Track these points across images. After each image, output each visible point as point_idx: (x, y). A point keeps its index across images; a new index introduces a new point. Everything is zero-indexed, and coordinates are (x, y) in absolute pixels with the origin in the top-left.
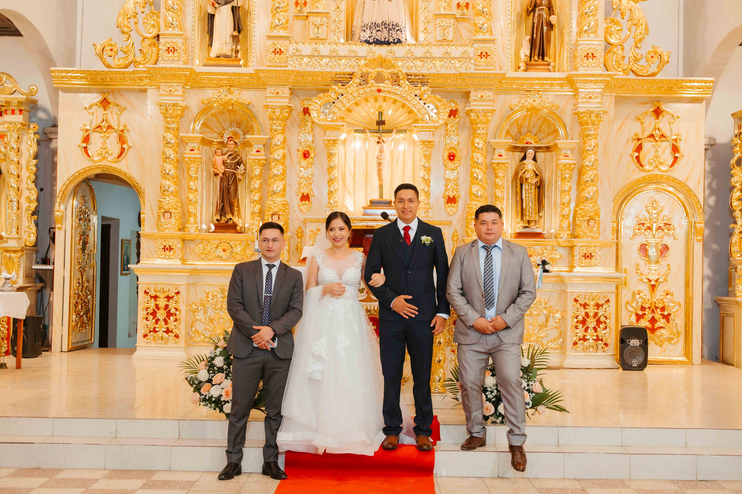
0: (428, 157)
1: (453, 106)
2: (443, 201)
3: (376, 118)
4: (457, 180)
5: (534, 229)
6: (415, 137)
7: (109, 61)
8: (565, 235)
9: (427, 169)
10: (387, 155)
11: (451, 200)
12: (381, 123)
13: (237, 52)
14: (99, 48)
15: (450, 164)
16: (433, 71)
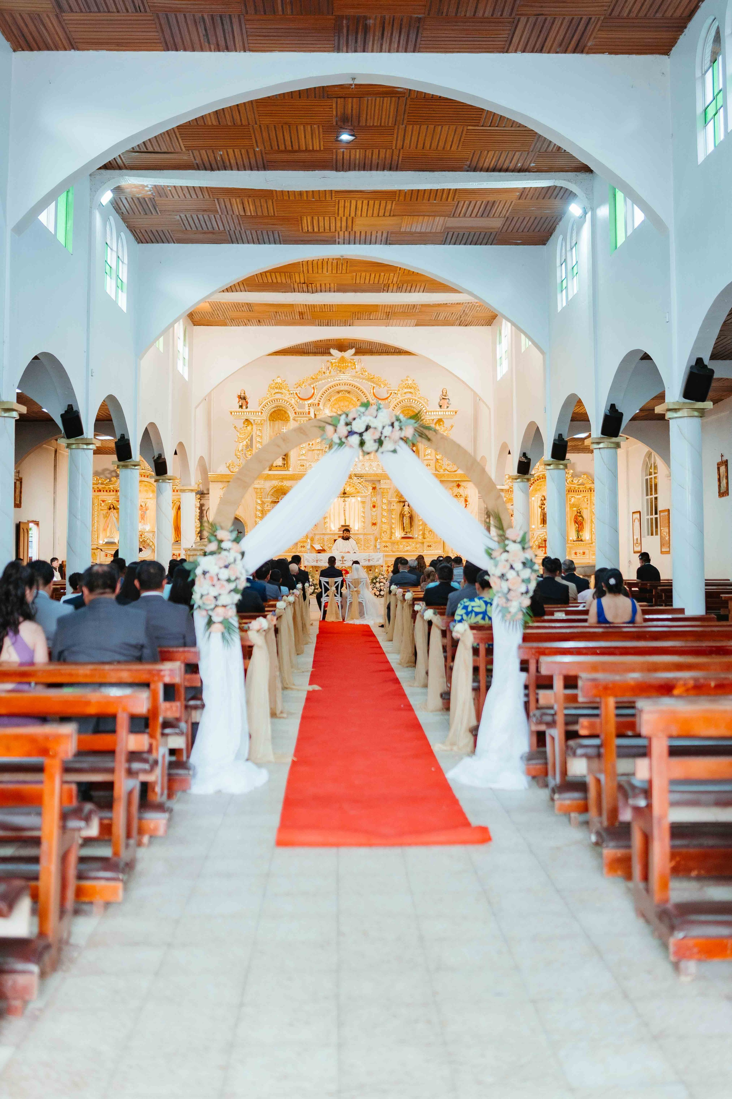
0: (364, 508)
1: (374, 486)
2: (371, 524)
3: (343, 491)
4: (376, 516)
5: (409, 535)
6: (359, 499)
7: (232, 470)
8: (421, 537)
9: (364, 512)
10: (347, 506)
11: (374, 524)
12: (345, 493)
13: (284, 464)
14: (228, 465)
15: (374, 510)
16: (365, 473)
